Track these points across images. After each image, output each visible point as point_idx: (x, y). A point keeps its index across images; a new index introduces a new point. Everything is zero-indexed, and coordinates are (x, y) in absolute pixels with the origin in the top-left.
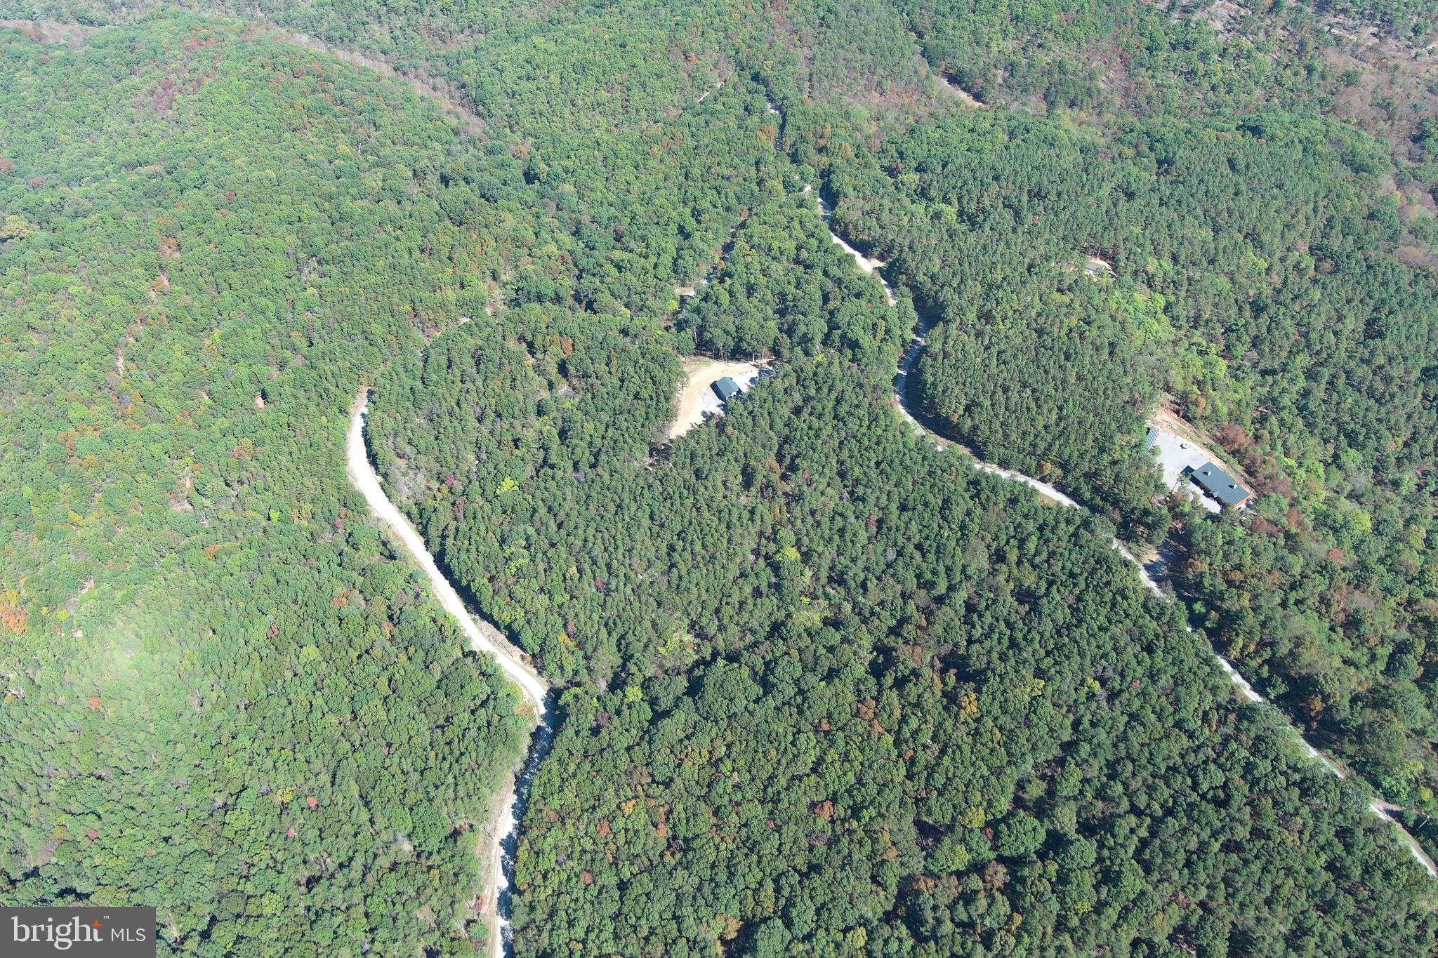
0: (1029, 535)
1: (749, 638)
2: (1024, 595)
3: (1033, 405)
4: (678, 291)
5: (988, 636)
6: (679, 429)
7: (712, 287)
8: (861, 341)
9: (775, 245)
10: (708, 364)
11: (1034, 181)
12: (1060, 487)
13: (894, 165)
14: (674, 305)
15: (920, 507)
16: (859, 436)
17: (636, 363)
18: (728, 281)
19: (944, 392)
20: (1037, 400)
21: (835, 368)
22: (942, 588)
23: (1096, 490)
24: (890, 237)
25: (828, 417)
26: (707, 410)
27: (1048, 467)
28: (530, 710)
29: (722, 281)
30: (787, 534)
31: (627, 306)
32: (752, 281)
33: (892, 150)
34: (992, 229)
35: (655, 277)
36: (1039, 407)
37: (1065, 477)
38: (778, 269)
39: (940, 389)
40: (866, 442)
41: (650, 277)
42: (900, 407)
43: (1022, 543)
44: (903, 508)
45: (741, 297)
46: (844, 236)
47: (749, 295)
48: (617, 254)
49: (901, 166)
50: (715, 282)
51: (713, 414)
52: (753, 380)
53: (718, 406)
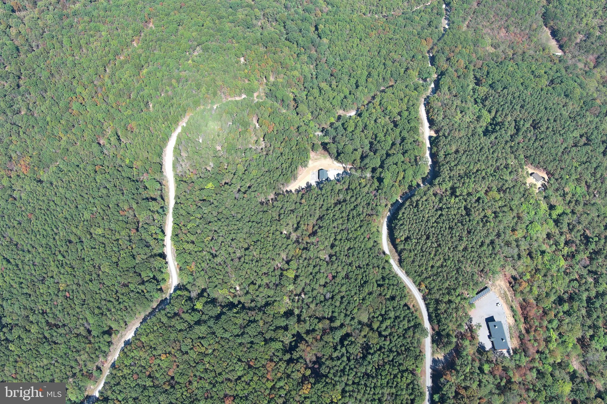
0: (390, 318)
1: (253, 305)
2: (366, 348)
3: (433, 253)
4: (341, 112)
5: (338, 358)
6: (293, 187)
8: (384, 180)
9: (390, 108)
10: (325, 158)
11: (540, 115)
12: (424, 299)
13: (481, 78)
14: (333, 120)
15: (353, 280)
16: (350, 231)
18: (358, 119)
19: (402, 225)
20: (437, 251)
21: (366, 189)
22: (337, 324)
23: (436, 309)
24: (442, 124)
25: (344, 215)
26: (310, 182)
27: (423, 287)
28: (168, 289)
30: (294, 264)
31: (312, 113)
32: (368, 123)
33: (485, 69)
34: (496, 138)
36: (435, 255)
37: (428, 295)
38: (382, 121)
39: (401, 222)
40: (351, 235)
42: (386, 220)
43: (384, 320)
44: (347, 277)
46: (428, 112)
48: (323, 85)
49: (484, 80)
51: (311, 185)
52: (338, 175)
53: (316, 182)
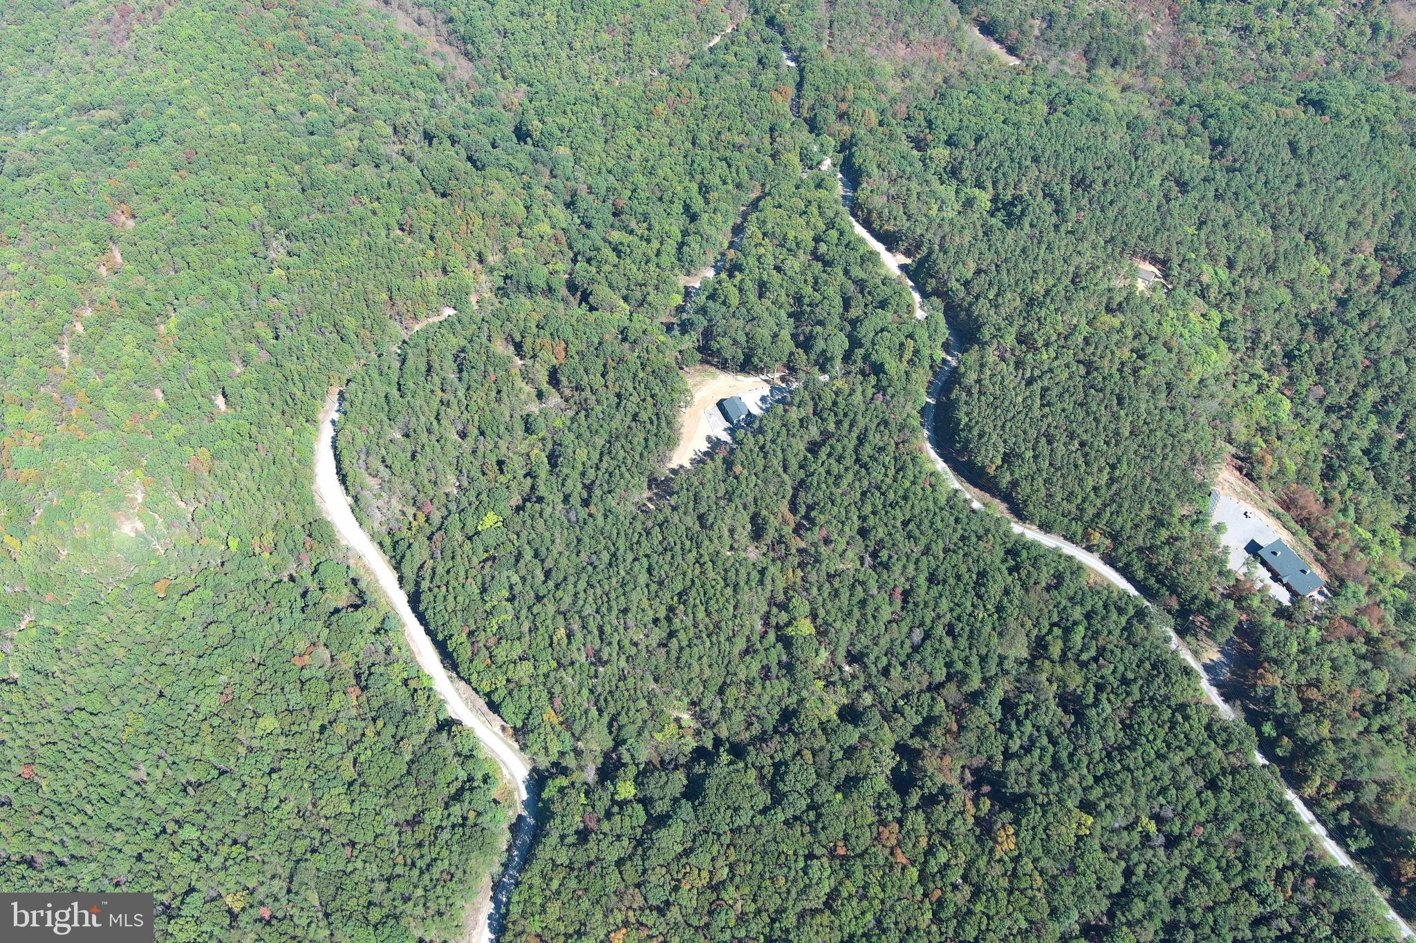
0: (1075, 623)
1: (756, 729)
2: (1069, 702)
3: (1080, 462)
4: (682, 281)
5: (1027, 750)
6: (682, 456)
7: (720, 282)
8: (887, 366)
9: (791, 234)
10: (714, 377)
11: (1077, 165)
12: (1109, 560)
13: (922, 135)
14: (678, 300)
15: (952, 581)
16: (884, 488)
17: (635, 375)
18: (739, 276)
19: (981, 436)
20: (1086, 455)
21: (857, 398)
22: (975, 683)
23: (1151, 568)
24: (919, 232)
25: (849, 461)
26: (712, 434)
27: (1096, 538)
28: (510, 793)
29: (731, 276)
30: (801, 606)
31: (626, 299)
32: (765, 278)
33: (920, 117)
34: (1032, 226)
35: (658, 265)
36: (1087, 464)
37: (1115, 549)
38: (794, 265)
39: (975, 432)
40: (891, 496)
41: (652, 267)
43: (1067, 631)
44: (932, 579)
45: (752, 297)
46: (867, 224)
47: (761, 296)
48: (616, 236)
49: (929, 137)
50: (724, 276)
51: (719, 440)
52: (763, 399)
53: (725, 430)
